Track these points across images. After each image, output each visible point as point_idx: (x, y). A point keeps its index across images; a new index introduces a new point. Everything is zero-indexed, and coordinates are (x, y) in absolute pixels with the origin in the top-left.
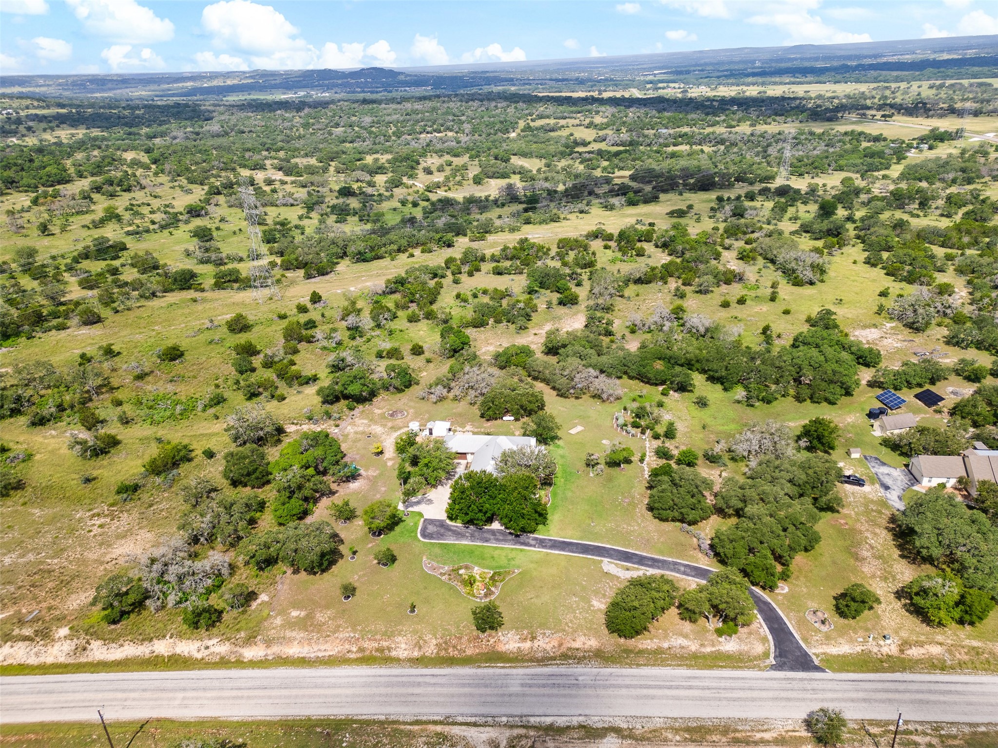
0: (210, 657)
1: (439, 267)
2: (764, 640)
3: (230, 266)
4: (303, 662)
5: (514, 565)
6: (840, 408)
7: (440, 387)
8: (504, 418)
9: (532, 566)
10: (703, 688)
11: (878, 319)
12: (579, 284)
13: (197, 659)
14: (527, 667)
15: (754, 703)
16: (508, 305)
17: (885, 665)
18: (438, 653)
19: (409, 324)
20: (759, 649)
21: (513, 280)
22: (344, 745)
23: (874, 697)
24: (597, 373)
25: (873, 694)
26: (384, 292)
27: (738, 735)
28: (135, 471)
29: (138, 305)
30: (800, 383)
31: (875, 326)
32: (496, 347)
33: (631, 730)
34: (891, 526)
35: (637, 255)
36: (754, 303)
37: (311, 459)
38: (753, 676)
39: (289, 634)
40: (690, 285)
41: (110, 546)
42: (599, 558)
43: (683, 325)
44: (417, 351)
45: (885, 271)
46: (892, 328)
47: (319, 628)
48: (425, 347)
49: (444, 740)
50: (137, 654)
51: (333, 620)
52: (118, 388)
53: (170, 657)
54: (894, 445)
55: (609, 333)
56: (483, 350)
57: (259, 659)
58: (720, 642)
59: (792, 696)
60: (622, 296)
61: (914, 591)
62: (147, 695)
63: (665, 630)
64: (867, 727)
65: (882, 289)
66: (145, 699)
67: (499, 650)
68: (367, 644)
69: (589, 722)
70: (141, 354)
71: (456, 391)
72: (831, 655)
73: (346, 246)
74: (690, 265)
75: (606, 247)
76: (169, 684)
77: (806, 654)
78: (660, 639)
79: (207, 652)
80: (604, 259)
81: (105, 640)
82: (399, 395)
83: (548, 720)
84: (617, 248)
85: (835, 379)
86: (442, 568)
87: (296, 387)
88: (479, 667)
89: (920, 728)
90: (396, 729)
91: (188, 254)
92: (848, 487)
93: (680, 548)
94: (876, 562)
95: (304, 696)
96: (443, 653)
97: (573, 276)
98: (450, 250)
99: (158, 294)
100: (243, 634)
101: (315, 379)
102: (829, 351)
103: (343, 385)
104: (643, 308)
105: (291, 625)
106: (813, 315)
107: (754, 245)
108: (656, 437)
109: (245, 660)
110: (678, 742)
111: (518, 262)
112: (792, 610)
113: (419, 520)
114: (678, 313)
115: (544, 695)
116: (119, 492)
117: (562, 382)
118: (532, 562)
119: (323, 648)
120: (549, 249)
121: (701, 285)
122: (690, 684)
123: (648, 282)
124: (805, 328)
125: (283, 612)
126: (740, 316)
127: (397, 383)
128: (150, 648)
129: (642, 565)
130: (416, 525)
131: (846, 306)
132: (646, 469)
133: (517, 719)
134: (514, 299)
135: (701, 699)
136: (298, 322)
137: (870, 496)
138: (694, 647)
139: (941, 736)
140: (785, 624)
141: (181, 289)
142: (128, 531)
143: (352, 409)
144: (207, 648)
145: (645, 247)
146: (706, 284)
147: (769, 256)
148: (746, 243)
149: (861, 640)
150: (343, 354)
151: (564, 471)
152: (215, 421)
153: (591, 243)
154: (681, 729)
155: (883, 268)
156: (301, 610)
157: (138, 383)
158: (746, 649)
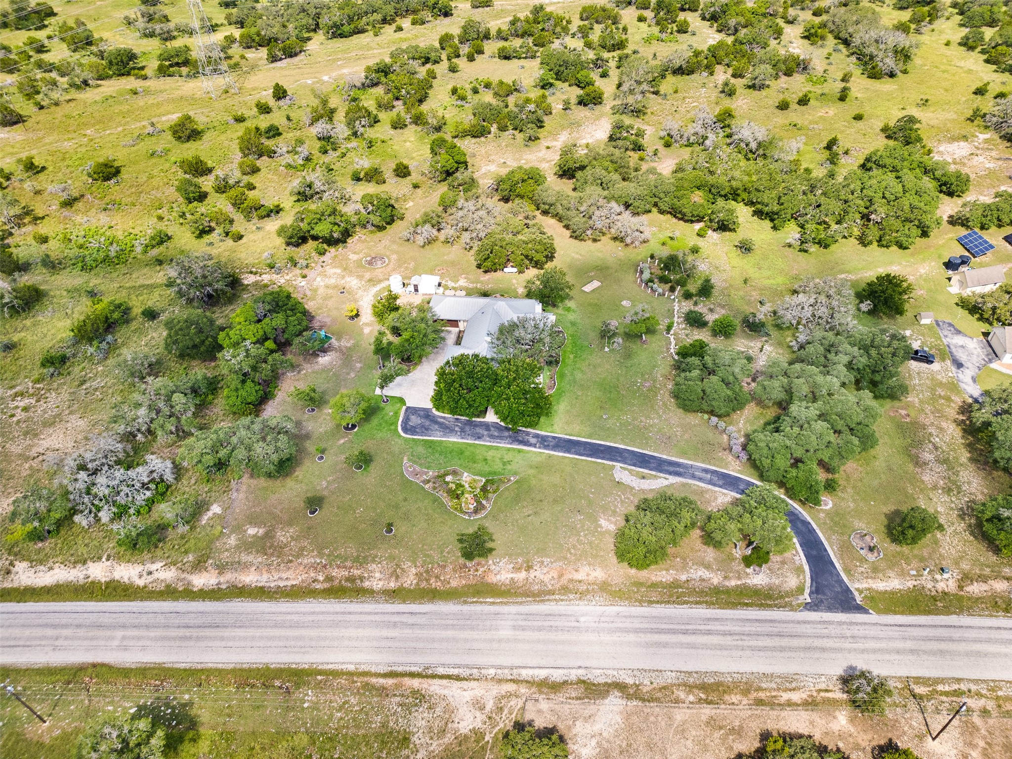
0: (155, 584)
1: (432, 49)
2: (799, 570)
3: (178, 43)
4: (261, 593)
5: (510, 471)
6: (912, 255)
7: (428, 226)
8: (505, 270)
9: (531, 472)
10: (725, 634)
11: (970, 128)
12: (604, 75)
13: (138, 587)
14: (521, 603)
15: (782, 654)
16: (517, 106)
17: (940, 604)
18: (417, 584)
19: (392, 132)
20: (792, 582)
21: (523, 67)
22: (306, 705)
23: (923, 648)
24: (622, 208)
25: (922, 643)
26: (363, 84)
27: (762, 695)
28: (64, 335)
29: (68, 97)
30: (869, 220)
31: (965, 138)
32: (499, 166)
33: (637, 686)
34: (961, 417)
35: (679, 32)
36: (818, 104)
37: (268, 330)
38: (784, 618)
39: (244, 558)
40: (741, 76)
41: (36, 435)
42: (611, 463)
43: (729, 136)
44: (402, 172)
45: (985, 57)
46: (986, 141)
47: (278, 550)
48: (412, 165)
49: (420, 702)
50: (70, 579)
51: (296, 540)
52: (43, 218)
53: (108, 584)
54: (974, 308)
55: (638, 148)
56: (483, 170)
57: (211, 587)
58: (748, 574)
59: (828, 645)
60: (656, 93)
61: (986, 517)
62: (81, 632)
63: (684, 559)
64: (913, 686)
65: (979, 84)
66: (79, 638)
67: (489, 581)
68: (335, 572)
69: (589, 676)
70: (71, 169)
71: (448, 231)
72: (877, 592)
73: (318, 15)
74: (746, 47)
75: (641, 19)
76: (106, 619)
77: (848, 590)
78: (677, 570)
79: (150, 579)
80: (638, 37)
81: (31, 562)
82: (379, 234)
83: (542, 674)
84: (654, 21)
85: (913, 217)
86: (426, 473)
87: (255, 220)
88: (465, 602)
89: (974, 688)
90: (367, 684)
91: (129, 22)
92: (913, 364)
93: (706, 449)
94: (939, 468)
95: (261, 638)
96: (424, 585)
97: (598, 63)
98: (447, 20)
99: (90, 82)
100: (191, 557)
101: (278, 210)
102: (909, 177)
103: (309, 224)
104: (682, 110)
105: (246, 546)
106: (892, 124)
107: (824, 17)
108: (688, 296)
109: (195, 589)
110: (691, 703)
111: (530, 40)
112: (834, 532)
113: (400, 409)
114: (725, 119)
115: (539, 641)
116: (43, 365)
117: (578, 220)
118: (531, 467)
119: (284, 576)
120: (569, 22)
121: (756, 79)
122: (708, 627)
123: (691, 72)
124: (880, 143)
125: (238, 529)
126: (800, 122)
127: (375, 219)
128: (84, 572)
129: (661, 472)
130: (396, 414)
131: (932, 109)
132: (673, 342)
133: (506, 671)
134: (523, 96)
135: (721, 648)
136: (257, 129)
137: (939, 377)
138: (716, 579)
139: (998, 698)
140: (826, 550)
141: (119, 75)
142: (55, 417)
143: (322, 253)
144: (150, 573)
145: (689, 19)
146: (762, 76)
147: (843, 35)
148: (815, 14)
149: (914, 572)
150: (311, 177)
151: (574, 344)
152: (158, 268)
153: (622, 12)
154: (696, 687)
155: (983, 52)
156: (259, 527)
157: (66, 212)
158: (777, 582)
